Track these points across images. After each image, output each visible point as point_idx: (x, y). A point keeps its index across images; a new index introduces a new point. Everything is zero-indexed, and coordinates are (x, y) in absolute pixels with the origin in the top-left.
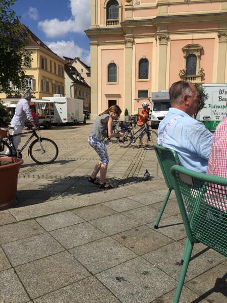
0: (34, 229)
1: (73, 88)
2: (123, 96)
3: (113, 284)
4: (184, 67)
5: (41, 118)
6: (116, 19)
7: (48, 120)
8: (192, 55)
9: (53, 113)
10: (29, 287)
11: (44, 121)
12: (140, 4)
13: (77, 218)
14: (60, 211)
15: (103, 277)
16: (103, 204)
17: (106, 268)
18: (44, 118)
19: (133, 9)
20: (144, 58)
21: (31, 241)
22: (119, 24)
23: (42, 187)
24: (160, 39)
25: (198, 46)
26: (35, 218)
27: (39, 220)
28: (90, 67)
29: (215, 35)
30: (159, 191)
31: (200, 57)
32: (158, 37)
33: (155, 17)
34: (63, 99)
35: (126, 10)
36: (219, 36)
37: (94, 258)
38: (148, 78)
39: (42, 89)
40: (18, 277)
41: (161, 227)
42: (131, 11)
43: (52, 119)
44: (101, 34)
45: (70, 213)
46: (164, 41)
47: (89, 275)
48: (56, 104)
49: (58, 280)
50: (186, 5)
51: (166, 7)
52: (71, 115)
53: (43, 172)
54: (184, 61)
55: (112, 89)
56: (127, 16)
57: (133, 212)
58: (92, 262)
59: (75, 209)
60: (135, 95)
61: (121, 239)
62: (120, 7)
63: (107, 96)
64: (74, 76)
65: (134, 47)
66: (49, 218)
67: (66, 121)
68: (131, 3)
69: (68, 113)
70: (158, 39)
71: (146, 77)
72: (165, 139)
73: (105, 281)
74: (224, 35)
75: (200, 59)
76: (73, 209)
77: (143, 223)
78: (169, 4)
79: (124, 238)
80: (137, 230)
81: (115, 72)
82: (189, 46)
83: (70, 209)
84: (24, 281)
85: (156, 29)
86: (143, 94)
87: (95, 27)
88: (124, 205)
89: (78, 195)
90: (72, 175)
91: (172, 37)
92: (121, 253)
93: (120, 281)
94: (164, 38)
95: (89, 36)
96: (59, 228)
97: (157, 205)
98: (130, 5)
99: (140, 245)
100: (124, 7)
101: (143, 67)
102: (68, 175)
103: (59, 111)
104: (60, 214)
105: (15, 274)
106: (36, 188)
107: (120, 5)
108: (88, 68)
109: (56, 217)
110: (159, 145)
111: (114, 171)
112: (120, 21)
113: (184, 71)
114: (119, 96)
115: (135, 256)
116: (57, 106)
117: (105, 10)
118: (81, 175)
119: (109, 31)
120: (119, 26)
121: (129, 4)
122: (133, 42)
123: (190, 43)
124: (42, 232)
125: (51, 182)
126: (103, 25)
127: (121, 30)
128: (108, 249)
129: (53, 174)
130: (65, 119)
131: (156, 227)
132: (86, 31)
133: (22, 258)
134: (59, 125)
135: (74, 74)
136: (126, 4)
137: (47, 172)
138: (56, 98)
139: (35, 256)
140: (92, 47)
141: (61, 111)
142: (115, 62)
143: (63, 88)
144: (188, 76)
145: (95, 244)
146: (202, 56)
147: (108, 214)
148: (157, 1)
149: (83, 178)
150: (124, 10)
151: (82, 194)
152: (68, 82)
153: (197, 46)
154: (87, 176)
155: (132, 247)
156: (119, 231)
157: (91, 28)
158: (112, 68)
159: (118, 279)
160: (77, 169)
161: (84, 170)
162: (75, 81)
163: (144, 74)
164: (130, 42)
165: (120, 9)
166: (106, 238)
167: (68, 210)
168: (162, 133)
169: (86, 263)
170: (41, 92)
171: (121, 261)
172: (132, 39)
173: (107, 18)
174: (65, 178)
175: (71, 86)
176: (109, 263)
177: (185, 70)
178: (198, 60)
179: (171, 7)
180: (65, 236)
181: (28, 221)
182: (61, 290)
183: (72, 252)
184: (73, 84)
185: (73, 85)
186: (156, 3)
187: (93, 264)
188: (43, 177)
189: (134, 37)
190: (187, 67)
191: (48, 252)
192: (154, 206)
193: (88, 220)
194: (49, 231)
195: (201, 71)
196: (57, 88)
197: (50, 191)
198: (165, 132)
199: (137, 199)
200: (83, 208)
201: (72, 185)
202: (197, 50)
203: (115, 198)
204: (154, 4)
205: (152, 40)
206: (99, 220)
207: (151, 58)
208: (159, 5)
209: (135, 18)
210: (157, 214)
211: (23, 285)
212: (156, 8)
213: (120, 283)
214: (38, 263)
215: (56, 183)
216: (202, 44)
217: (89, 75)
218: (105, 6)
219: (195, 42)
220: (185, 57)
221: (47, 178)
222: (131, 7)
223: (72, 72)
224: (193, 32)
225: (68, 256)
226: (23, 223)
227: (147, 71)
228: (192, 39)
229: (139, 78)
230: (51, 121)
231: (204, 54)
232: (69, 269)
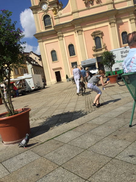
0: (57, 144)
1: (32, 69)
2: (63, 68)
3: (129, 159)
4: (94, 45)
5: (19, 89)
6: (50, 25)
8: (97, 37)
9: (25, 86)
10: (79, 173)
11: (21, 91)
12: (62, 14)
13: (79, 133)
15: (120, 157)
16: (88, 122)
17: (118, 153)
18: (21, 89)
19: (59, 18)
20: (71, 44)
21: (60, 150)
22: (53, 27)
23: (41, 124)
24: (77, 32)
25: (99, 32)
26: (52, 139)
27: (55, 139)
28: (40, 55)
29: (108, 24)
30: (115, 109)
31: (102, 37)
32: (76, 31)
33: (72, 20)
34: (30, 75)
35: (55, 19)
36: (110, 24)
37: (106, 150)
38: (75, 55)
39: (15, 73)
40: (67, 170)
41: (133, 126)
42: (58, 19)
43: (26, 89)
44: (44, 35)
45: (72, 132)
46: (80, 32)
47: (111, 159)
48: (26, 80)
49: (94, 165)
50: (88, 10)
51: (77, 13)
52: (36, 84)
53: (36, 117)
54: (94, 41)
55: (56, 65)
56: (56, 22)
57: (109, 122)
58: (107, 152)
59: (73, 129)
60: (70, 66)
61: (114, 137)
62: (51, 18)
63: (54, 70)
64: (32, 62)
65: (64, 39)
66: (62, 137)
67: (34, 88)
68: (57, 15)
69: (34, 84)
70: (76, 32)
71: (74, 54)
73: (125, 159)
74: (113, 23)
75: (102, 39)
77: (120, 126)
78: (78, 12)
79: (116, 136)
80: (120, 130)
81: (56, 55)
82: (94, 33)
84: (73, 171)
85: (74, 27)
86: (74, 64)
87: (39, 32)
88: (101, 121)
89: (66, 123)
90: (55, 114)
91: (84, 29)
92: (121, 143)
93: (133, 157)
94: (80, 30)
95: (37, 38)
96: (71, 140)
97: (120, 116)
98: (57, 16)
99: (128, 136)
100: (54, 18)
101: (71, 49)
102: (52, 115)
104: (66, 133)
105: (64, 169)
106: (38, 125)
107: (51, 17)
109: (65, 135)
111: (78, 107)
112: (53, 26)
113: (95, 47)
114: (61, 68)
115: (130, 143)
117: (43, 21)
118: (60, 113)
119: (48, 32)
120: (53, 29)
121: (56, 15)
122: (63, 36)
123: (95, 30)
124: (63, 144)
125: (45, 121)
126: (43, 30)
127: (54, 31)
128: (111, 143)
129: (43, 116)
130: (33, 88)
131: (131, 126)
132: (34, 35)
133: (62, 159)
134: (31, 92)
136: (54, 15)
137: (38, 116)
138: (25, 76)
139: (68, 157)
140: (39, 44)
141: (30, 83)
142: (54, 49)
143: (27, 70)
144: (97, 49)
145: (100, 143)
146: (103, 37)
147: (95, 127)
148: (71, 11)
149: (62, 114)
150: (54, 19)
151: (68, 122)
152: (29, 67)
153: (99, 31)
154: (64, 113)
155: (124, 139)
156: (109, 133)
157: (37, 33)
158: (54, 53)
159: (130, 156)
160: (55, 111)
161: (60, 110)
162: (33, 65)
163: (72, 53)
164: (61, 36)
165: (51, 19)
166: (105, 138)
167: (69, 130)
169: (103, 153)
170: (14, 75)
171: (124, 147)
172: (62, 35)
173: (45, 26)
174: (52, 117)
175: (31, 68)
176: (117, 150)
177: (95, 46)
178: (101, 39)
179: (80, 13)
180: (79, 143)
181: (50, 141)
182: (100, 170)
183: (90, 150)
184: (32, 67)
185: (32, 68)
186: (71, 12)
187: (108, 153)
188: (38, 119)
189: (62, 33)
190: (96, 45)
191: (75, 153)
192: (119, 117)
193: (86, 132)
194: (66, 143)
195: (104, 45)
196: (23, 71)
197: (48, 125)
199: (106, 115)
200: (77, 127)
201: (59, 119)
202: (100, 34)
203: (92, 118)
204: (70, 13)
205: (73, 33)
206: (92, 131)
207: (75, 43)
208: (73, 13)
209: (61, 23)
210: (125, 120)
211: (74, 174)
212: (72, 15)
214: (74, 160)
215: (48, 120)
216: (101, 30)
217: (40, 60)
218: (43, 19)
219: (97, 30)
220: (93, 39)
221: (41, 119)
222: (58, 17)
223: (30, 60)
224: (95, 24)
225: (89, 152)
226: (47, 142)
227: (74, 51)
228: (96, 28)
229: (70, 56)
230: (25, 90)
231: (104, 35)
232: (96, 159)
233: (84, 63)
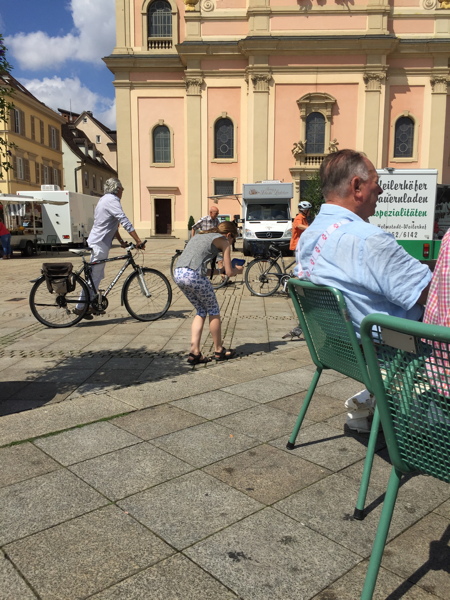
0: (33, 463)
1: (79, 173)
2: (185, 191)
3: (223, 567)
4: (301, 137)
5: (16, 233)
6: (166, 38)
7: (31, 238)
8: (316, 113)
9: (40, 225)
10: (43, 586)
11: (22, 241)
12: (215, 10)
13: (124, 435)
14: (85, 422)
15: (202, 554)
16: (173, 404)
17: (204, 536)
18: (22, 234)
19: (201, 20)
20: (224, 117)
21: (31, 488)
22: (174, 47)
23: (35, 375)
24: (254, 81)
25: (327, 98)
26: (31, 440)
27: (41, 443)
28: (115, 132)
29: (358, 77)
30: (282, 375)
31: (330, 119)
32: (250, 77)
33: (244, 37)
34: (62, 195)
35: (188, 20)
36: (366, 80)
37: (174, 515)
38: (232, 157)
39: (15, 175)
40: (15, 567)
41: (299, 446)
42: (197, 23)
43: (38, 236)
44: (138, 65)
45: (106, 426)
46: (262, 85)
47: (170, 551)
48: (46, 206)
49: (106, 566)
50: (303, 18)
51: (265, 18)
52: (80, 228)
53: (32, 344)
54: (301, 125)
55: (162, 177)
56: (190, 32)
57: (237, 418)
58: (172, 525)
59: (117, 416)
60: (207, 189)
61: (223, 473)
62: (174, 14)
63: (152, 190)
64: (83, 149)
65: (204, 93)
66: (63, 439)
67: (69, 241)
68: (197, 7)
69: (72, 224)
70: (250, 81)
71: (230, 154)
72: (315, 266)
73: (207, 562)
74: (375, 78)
75: (332, 123)
76: (112, 418)
77: (262, 439)
78: (270, 14)
79: (230, 471)
80: (253, 454)
81: (167, 143)
82: (309, 97)
83: (106, 416)
84: (29, 575)
85: (247, 61)
86: (224, 187)
87: (124, 52)
88: (217, 405)
89: (115, 389)
90: (96, 348)
91: (278, 78)
92: (229, 501)
93: (239, 560)
94: (263, 79)
95: (113, 70)
96: (88, 457)
97: (282, 402)
98: (194, 11)
99: (263, 482)
100: (183, 14)
101: (224, 135)
102: (87, 350)
103: (53, 219)
104: (85, 428)
105: (7, 561)
106: (21, 378)
107: (174, 10)
108: (112, 134)
109: (77, 435)
110: (302, 280)
111: (181, 338)
112: (175, 42)
113: (301, 144)
114: (176, 191)
115: (258, 506)
116: (50, 210)
117: (145, 17)
118: (115, 347)
119: (154, 60)
120: (173, 51)
121: (192, 9)
122: (202, 85)
123: (312, 90)
124: (53, 468)
125: (52, 365)
126: (140, 49)
127: (177, 60)
128: (201, 496)
129: (55, 348)
130: (66, 237)
131: (291, 446)
132: (106, 59)
133: (17, 524)
134: (55, 249)
135: (82, 144)
136: (187, 7)
137: (39, 344)
138: (45, 193)
139: (44, 519)
140: (119, 92)
141: (58, 219)
142: (166, 123)
143: (60, 173)
144: (309, 155)
145: (171, 487)
146: (335, 117)
147: (188, 424)
148: (247, 6)
149: (119, 353)
150: (182, 20)
151: (123, 387)
152: (70, 161)
153: (325, 97)
154: (128, 349)
155: (249, 489)
156: (216, 457)
157: (116, 52)
158: (161, 135)
159: (232, 555)
160: (104, 336)
161: (118, 338)
162: (85, 159)
163: (225, 148)
164: (195, 83)
165: (175, 18)
166: (193, 473)
167: (101, 420)
168: (309, 255)
169: (158, 527)
170: (12, 181)
171: (233, 518)
172: (199, 79)
173: (149, 35)
174: (83, 356)
175: (76, 170)
176: (207, 523)
177: (304, 143)
178: (328, 124)
179: (275, 19)
180: (105, 473)
181: (18, 447)
182: (114, 588)
183: (124, 507)
184: (80, 165)
185: (79, 168)
186: (246, 10)
187: (174, 529)
188: (32, 355)
189: (203, 75)
190: (306, 138)
191: (73, 510)
192: (277, 404)
193: (147, 437)
194: (66, 464)
195: (333, 146)
196: (47, 173)
197: (53, 383)
198: (314, 252)
199: (242, 390)
200: (133, 415)
201: (99, 369)
202: (326, 106)
203: (197, 391)
204: (243, 12)
205: (240, 82)
206: (171, 437)
207: (239, 118)
208: (251, 14)
209: (206, 38)
210: (286, 421)
211: (29, 584)
212: (246, 19)
213: (239, 565)
214: (55, 534)
215: (62, 365)
216: (335, 94)
217: (113, 147)
218: (145, 11)
219: (322, 90)
220: (302, 117)
221: (42, 355)
222: (197, 14)
223: (77, 141)
224: (317, 71)
225: (117, 515)
226: (7, 450)
227: (230, 142)
228: (316, 84)
229: (216, 157)
230: (37, 241)
231: (338, 113)
232: (126, 542)
233: (254, 192)
